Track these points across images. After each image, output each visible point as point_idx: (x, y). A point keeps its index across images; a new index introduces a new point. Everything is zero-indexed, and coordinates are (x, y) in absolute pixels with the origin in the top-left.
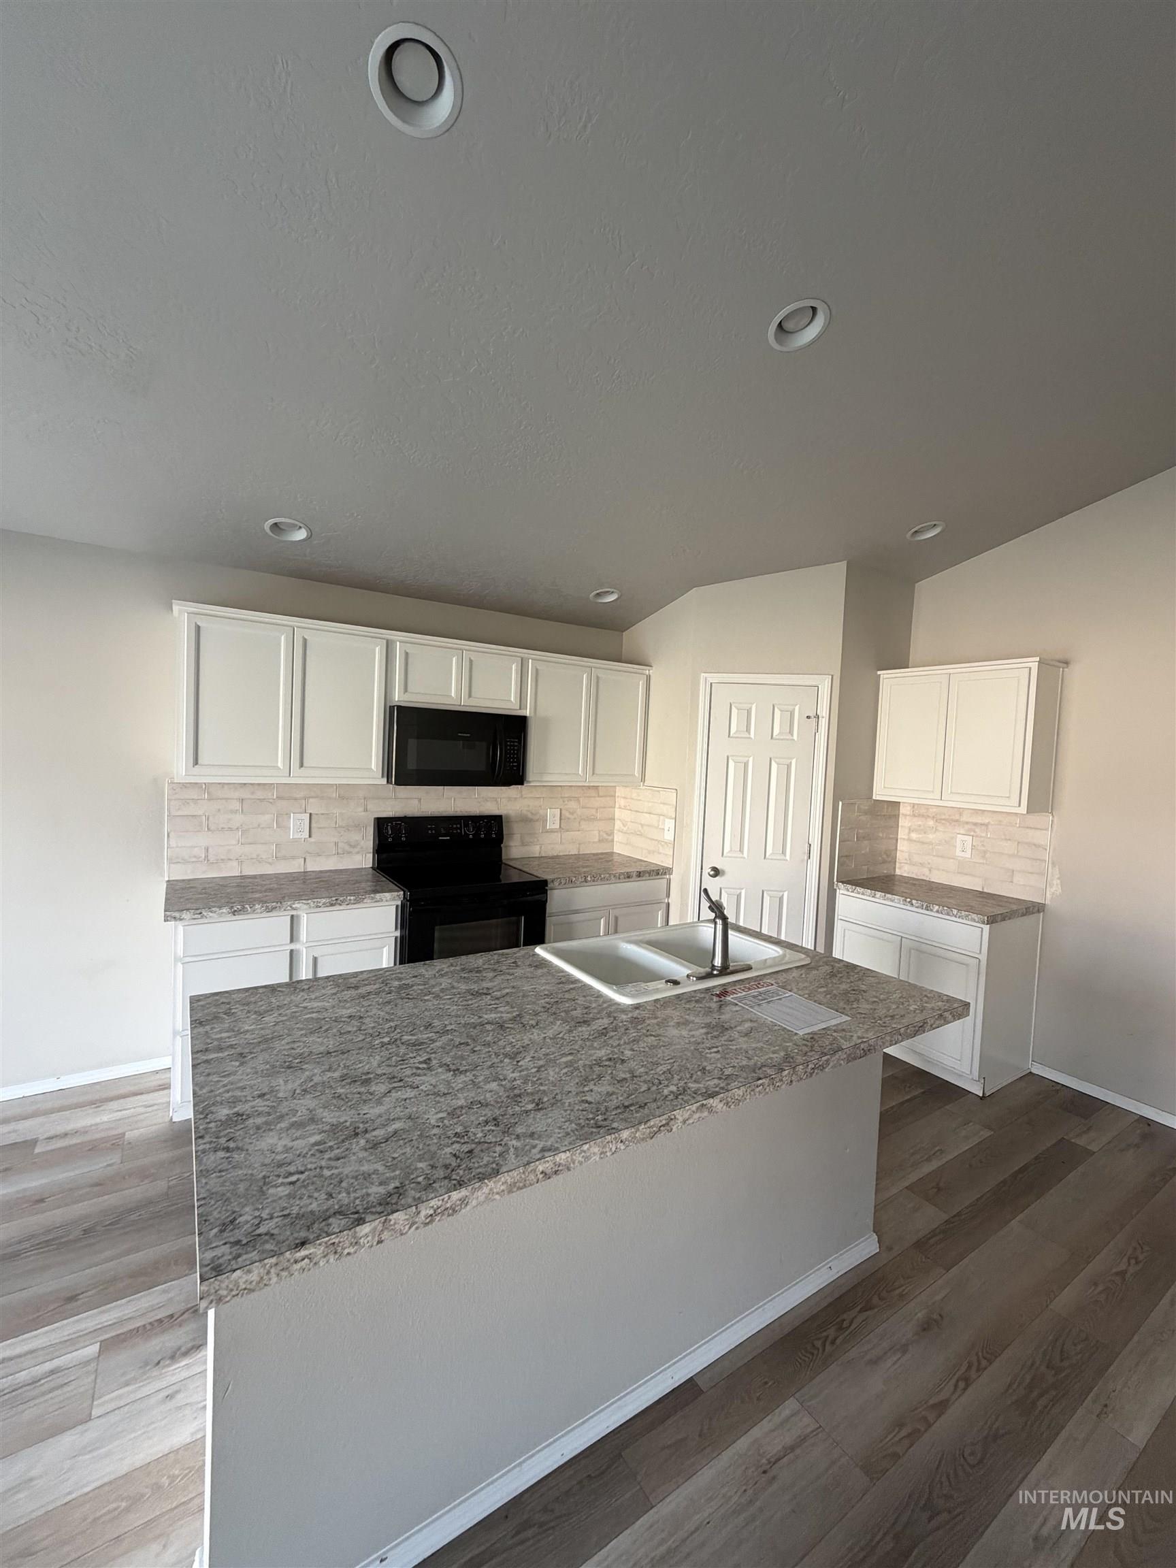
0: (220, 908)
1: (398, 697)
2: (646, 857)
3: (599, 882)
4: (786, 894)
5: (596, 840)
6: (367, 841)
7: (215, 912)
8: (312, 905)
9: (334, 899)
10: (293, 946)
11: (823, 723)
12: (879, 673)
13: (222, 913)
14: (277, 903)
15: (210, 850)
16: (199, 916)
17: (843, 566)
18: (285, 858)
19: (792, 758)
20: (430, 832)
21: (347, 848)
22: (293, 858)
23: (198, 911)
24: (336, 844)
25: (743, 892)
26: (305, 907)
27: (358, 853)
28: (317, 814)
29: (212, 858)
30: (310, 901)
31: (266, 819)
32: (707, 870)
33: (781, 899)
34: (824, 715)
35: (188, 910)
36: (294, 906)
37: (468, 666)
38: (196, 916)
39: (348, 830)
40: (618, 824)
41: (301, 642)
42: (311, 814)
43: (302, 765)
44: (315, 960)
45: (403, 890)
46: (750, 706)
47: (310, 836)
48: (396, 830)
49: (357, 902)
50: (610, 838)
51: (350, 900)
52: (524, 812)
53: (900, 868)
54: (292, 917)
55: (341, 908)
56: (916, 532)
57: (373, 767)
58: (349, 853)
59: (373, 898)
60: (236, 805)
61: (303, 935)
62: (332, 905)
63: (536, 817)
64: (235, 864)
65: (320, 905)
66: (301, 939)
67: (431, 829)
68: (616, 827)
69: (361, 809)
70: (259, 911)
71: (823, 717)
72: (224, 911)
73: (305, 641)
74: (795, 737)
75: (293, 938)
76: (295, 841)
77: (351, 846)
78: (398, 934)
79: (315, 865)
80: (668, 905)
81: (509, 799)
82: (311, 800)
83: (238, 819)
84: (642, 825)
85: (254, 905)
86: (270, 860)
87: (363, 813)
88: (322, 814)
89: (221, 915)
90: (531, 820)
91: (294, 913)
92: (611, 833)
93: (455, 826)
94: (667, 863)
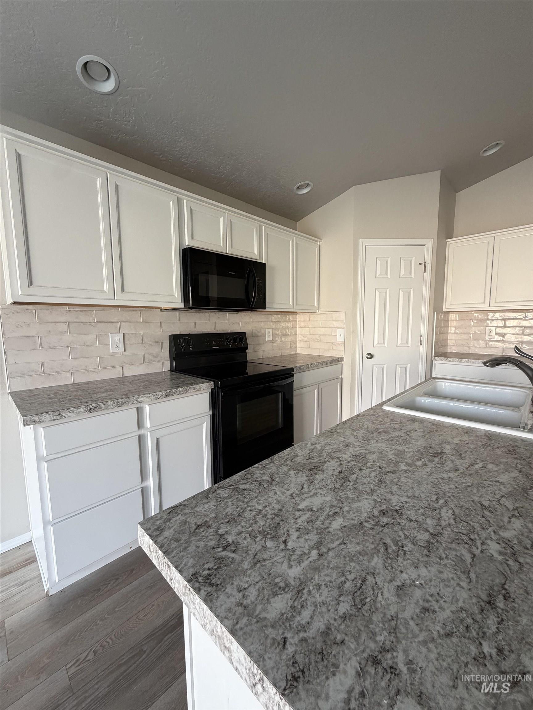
0: (77, 407)
1: (187, 243)
2: (323, 353)
3: (315, 368)
4: (409, 366)
5: (289, 347)
6: (165, 352)
7: (73, 412)
8: (152, 397)
9: (168, 391)
10: (140, 432)
11: (428, 267)
12: (447, 240)
13: (80, 412)
14: (126, 398)
15: (46, 365)
16: (58, 417)
17: (438, 173)
18: (108, 368)
19: (411, 288)
20: (206, 344)
21: (151, 357)
22: (114, 367)
23: (57, 413)
24: (144, 355)
25: (385, 366)
26: (148, 400)
27: (159, 361)
28: (128, 334)
29: (48, 371)
30: (151, 395)
31: (90, 338)
32: (365, 355)
33: (406, 368)
34: (429, 262)
35: (46, 412)
36: (139, 400)
37: (230, 226)
38: (55, 418)
39: (151, 345)
40: (299, 337)
41: (114, 186)
42: (124, 334)
43: (123, 291)
44: (158, 440)
45: (213, 381)
46: (387, 259)
47: (125, 351)
48: (187, 343)
49: (185, 392)
50: (295, 345)
51: (179, 391)
52: (254, 331)
53: (450, 348)
54: (138, 408)
55: (173, 398)
56: (485, 150)
57: (175, 293)
58: (154, 361)
59: (194, 388)
60: (65, 328)
61: (147, 423)
62: (167, 396)
63: (259, 334)
64: (68, 374)
65: (158, 397)
66: (146, 426)
67: (207, 342)
68: (299, 339)
69: (159, 330)
70: (111, 407)
71: (428, 263)
72: (81, 410)
73: (117, 186)
74: (413, 276)
75: (140, 425)
76: (114, 354)
77: (153, 356)
78: (211, 413)
79: (131, 371)
80: (342, 378)
81: (246, 323)
82: (123, 323)
83: (68, 338)
84: (319, 335)
85: (107, 402)
86: (96, 370)
87: (160, 333)
88: (132, 334)
89: (79, 414)
90: (257, 336)
91: (139, 405)
92: (295, 343)
93: (220, 339)
94: (339, 355)
